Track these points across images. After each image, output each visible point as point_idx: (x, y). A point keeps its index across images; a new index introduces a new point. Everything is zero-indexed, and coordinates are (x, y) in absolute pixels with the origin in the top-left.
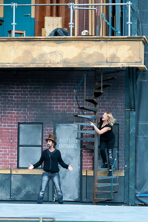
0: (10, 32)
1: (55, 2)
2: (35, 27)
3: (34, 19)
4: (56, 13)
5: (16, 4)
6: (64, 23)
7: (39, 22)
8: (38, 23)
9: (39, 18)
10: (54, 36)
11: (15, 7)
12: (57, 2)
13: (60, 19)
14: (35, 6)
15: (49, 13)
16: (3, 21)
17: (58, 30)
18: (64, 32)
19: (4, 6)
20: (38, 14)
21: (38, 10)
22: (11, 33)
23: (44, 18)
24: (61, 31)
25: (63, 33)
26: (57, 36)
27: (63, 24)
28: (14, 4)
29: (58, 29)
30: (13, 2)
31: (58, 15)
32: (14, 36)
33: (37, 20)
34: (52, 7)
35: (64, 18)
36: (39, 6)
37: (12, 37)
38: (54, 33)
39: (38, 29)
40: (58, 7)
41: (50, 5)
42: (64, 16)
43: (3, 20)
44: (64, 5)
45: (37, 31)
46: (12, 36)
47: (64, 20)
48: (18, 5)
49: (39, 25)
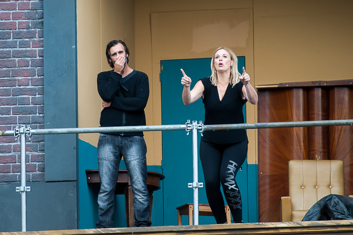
0: (184, 210)
1: (318, 115)
2: (259, 192)
3: (257, 167)
4: (323, 148)
5: (201, 123)
6: (348, 178)
7: (271, 176)
8: (267, 181)
9: (271, 165)
10: (319, 219)
11: (198, 133)
12: (326, 117)
13: (335, 166)
14: (259, 128)
15: (303, 150)
16: (161, 177)
17: (330, 199)
18: (348, 207)
19: (163, 131)
20: (267, 153)
21: (267, 140)
22: (188, 214)
23: (287, 164)
24: (342, 205)
25: (345, 210)
26: (329, 219)
27: (344, 183)
28: (195, 123)
29: (330, 197)
30: (193, 119)
31: (329, 155)
32: (196, 223)
33: (267, 170)
34: (309, 130)
35: (348, 163)
36: (270, 127)
37: (191, 227)
38: (318, 209)
39: (268, 198)
40: (327, 131)
41: (304, 126)
42: (348, 158)
43: (160, 172)
44: (347, 124)
45: (266, 206)
46: (191, 223)
47: (348, 170)
48: (206, 126)
49: (272, 187)
